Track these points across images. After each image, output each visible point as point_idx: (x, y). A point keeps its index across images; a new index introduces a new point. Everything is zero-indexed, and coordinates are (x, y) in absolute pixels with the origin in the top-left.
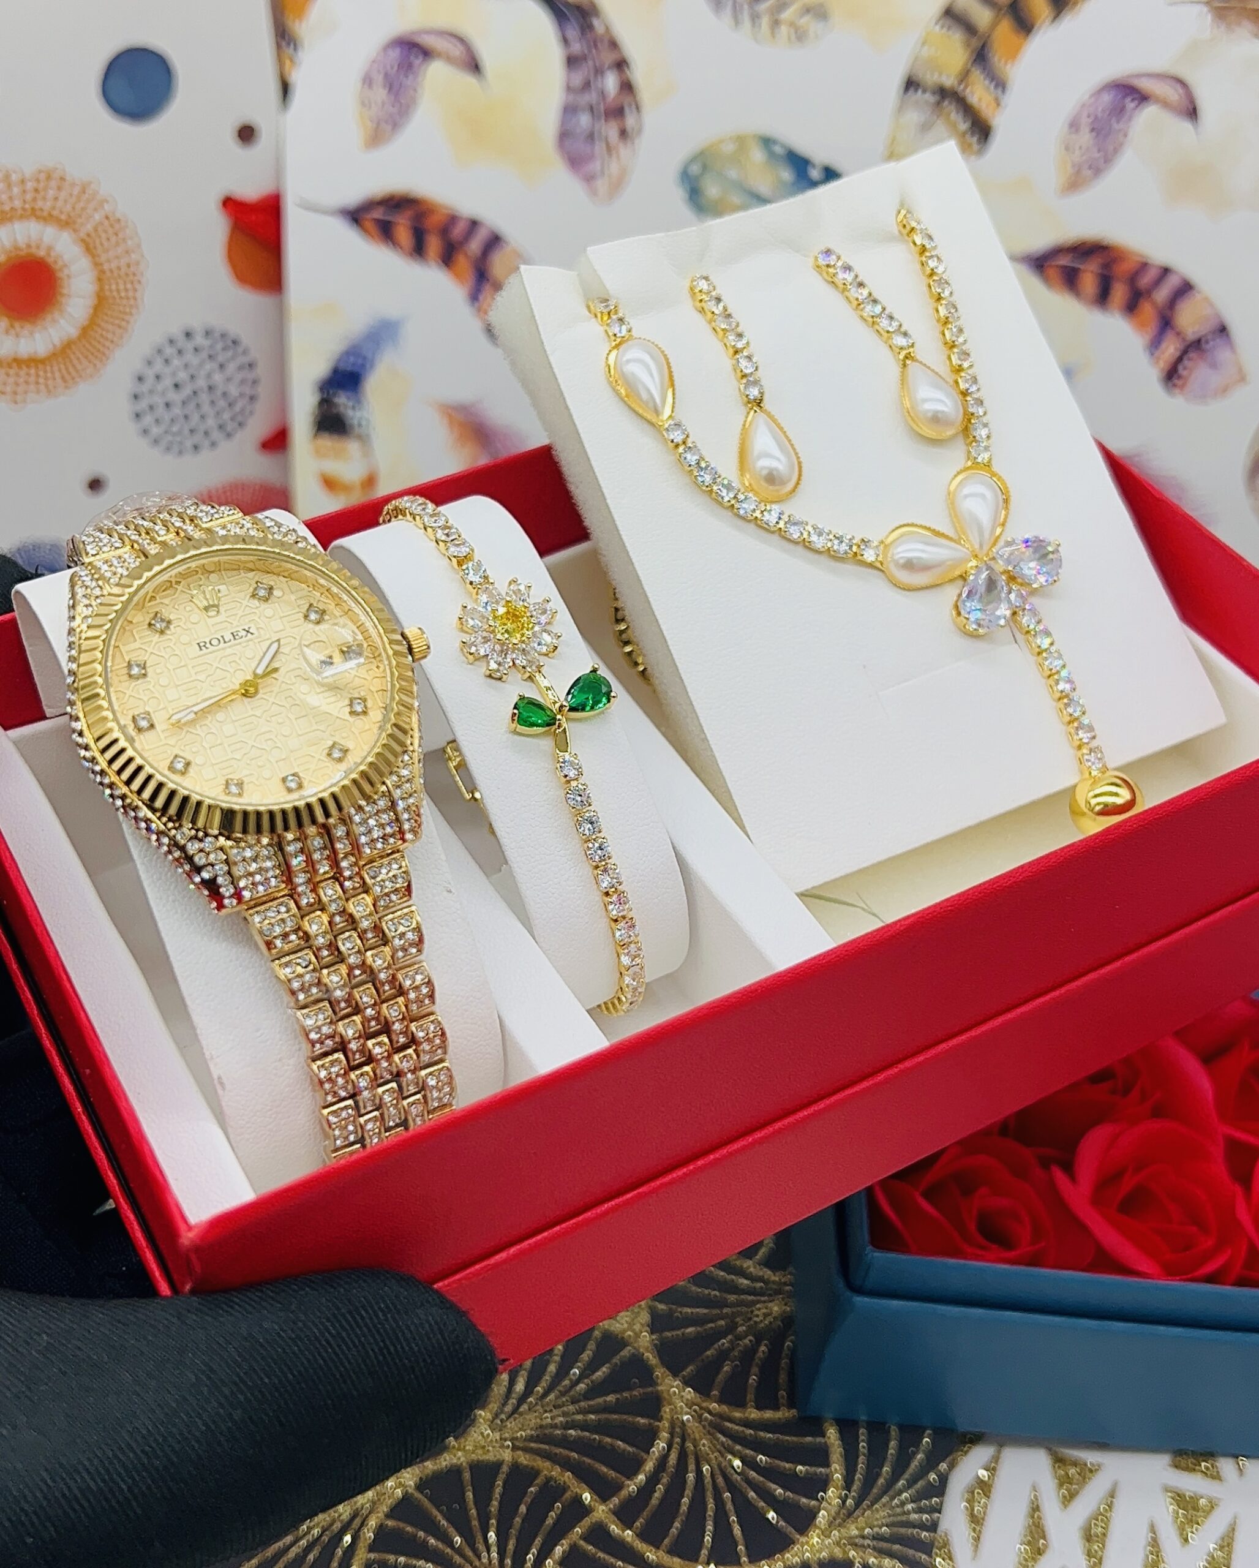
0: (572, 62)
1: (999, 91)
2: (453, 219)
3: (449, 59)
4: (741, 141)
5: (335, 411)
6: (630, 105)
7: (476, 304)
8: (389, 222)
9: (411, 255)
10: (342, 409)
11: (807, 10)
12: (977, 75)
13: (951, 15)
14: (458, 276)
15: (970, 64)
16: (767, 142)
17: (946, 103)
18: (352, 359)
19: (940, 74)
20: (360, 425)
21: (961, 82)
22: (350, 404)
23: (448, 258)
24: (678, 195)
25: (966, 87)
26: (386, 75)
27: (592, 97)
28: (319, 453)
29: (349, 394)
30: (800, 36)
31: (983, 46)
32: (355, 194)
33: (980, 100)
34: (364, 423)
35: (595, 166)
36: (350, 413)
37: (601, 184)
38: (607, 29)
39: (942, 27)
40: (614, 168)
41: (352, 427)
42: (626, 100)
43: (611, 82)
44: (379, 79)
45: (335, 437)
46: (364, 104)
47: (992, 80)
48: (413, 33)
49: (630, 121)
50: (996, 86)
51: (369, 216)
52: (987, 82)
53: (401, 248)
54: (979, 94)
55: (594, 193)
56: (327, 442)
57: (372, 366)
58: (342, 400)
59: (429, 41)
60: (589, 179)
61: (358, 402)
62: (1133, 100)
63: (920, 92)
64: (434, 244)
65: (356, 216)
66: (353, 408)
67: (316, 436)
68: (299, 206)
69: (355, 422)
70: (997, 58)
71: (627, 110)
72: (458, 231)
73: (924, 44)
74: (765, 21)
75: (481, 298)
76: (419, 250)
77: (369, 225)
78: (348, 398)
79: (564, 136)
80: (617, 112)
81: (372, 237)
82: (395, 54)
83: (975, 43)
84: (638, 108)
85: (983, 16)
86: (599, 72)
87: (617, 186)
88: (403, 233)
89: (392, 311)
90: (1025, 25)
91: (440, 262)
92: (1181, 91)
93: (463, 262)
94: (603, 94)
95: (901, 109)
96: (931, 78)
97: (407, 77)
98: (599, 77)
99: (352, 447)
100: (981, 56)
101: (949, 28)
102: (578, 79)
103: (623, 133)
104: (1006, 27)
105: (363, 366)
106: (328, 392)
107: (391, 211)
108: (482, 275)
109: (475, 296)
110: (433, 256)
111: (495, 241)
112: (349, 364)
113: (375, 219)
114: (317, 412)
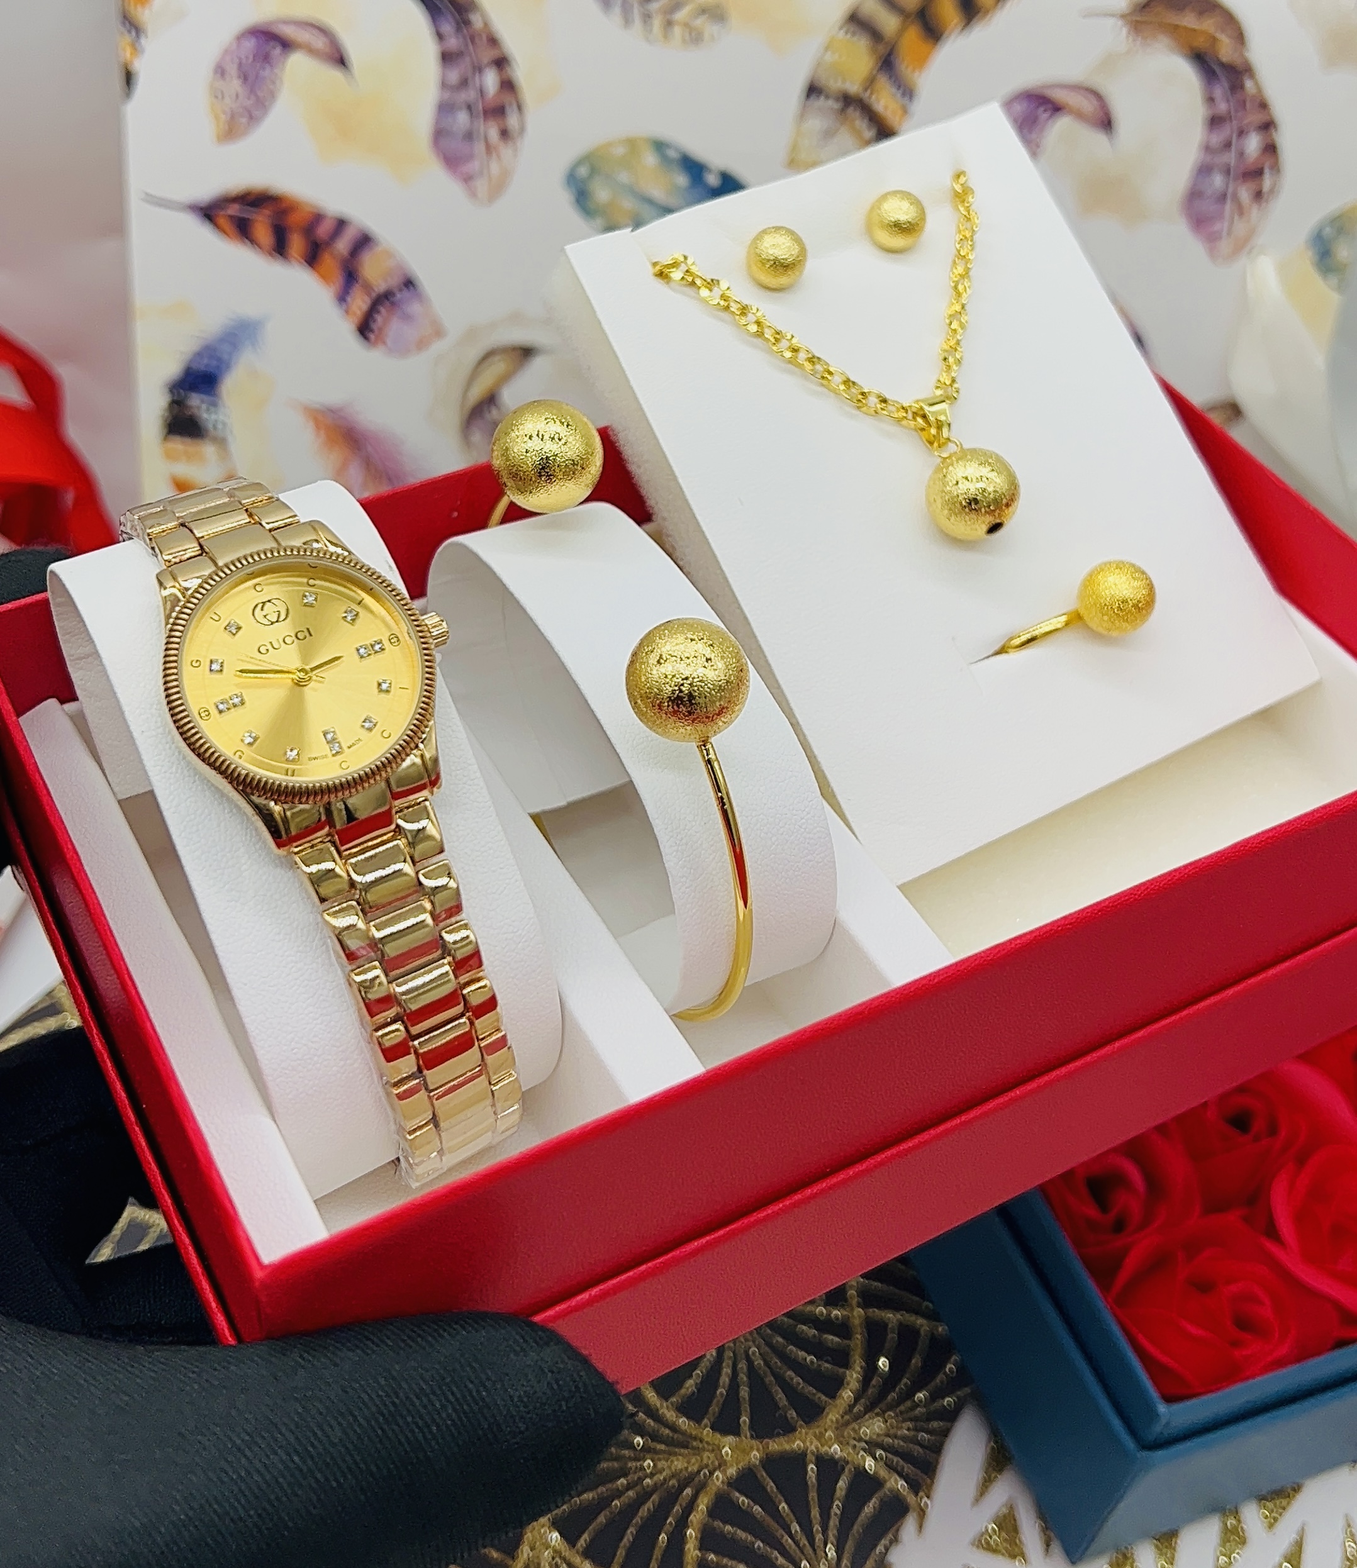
0: (447, 58)
1: (906, 100)
2: (318, 218)
3: (311, 51)
4: (632, 144)
5: (187, 413)
6: (511, 104)
7: (344, 307)
8: (246, 219)
9: (271, 254)
10: (195, 411)
11: (703, 11)
12: (883, 81)
13: (856, 21)
14: (325, 278)
15: (875, 72)
16: (660, 146)
17: (850, 110)
18: (206, 361)
19: (844, 81)
20: (215, 427)
21: (866, 90)
22: (204, 406)
23: (312, 258)
24: (564, 199)
25: (872, 94)
26: (240, 65)
27: (470, 95)
28: (170, 456)
29: (205, 397)
30: (695, 38)
31: (890, 54)
32: (207, 190)
33: (886, 108)
34: (220, 426)
35: (474, 166)
36: (205, 416)
37: (481, 185)
38: (486, 24)
39: (846, 33)
40: (495, 168)
41: (207, 431)
42: (507, 99)
43: (490, 80)
44: (232, 69)
45: (188, 440)
46: (217, 95)
47: (899, 87)
48: (271, 23)
49: (512, 120)
50: (904, 95)
51: (222, 213)
52: (894, 90)
53: (260, 248)
54: (884, 101)
55: (473, 194)
56: (179, 444)
57: (229, 368)
58: (196, 401)
59: (289, 32)
60: (467, 179)
61: (214, 404)
62: (1045, 111)
63: (822, 98)
64: (296, 243)
65: (209, 212)
66: (208, 410)
67: (165, 439)
68: (147, 201)
69: (210, 427)
70: (904, 66)
71: (508, 110)
72: (323, 231)
73: (827, 49)
74: (657, 22)
75: (349, 299)
76: (280, 249)
77: (223, 222)
78: (202, 401)
79: (440, 134)
80: (497, 112)
81: (226, 234)
82: (250, 44)
83: (882, 49)
84: (520, 108)
85: (889, 22)
86: (479, 69)
87: (498, 189)
88: (263, 231)
89: (249, 310)
90: (933, 33)
91: (303, 261)
92: (1095, 102)
93: (328, 261)
94: (482, 92)
95: (802, 116)
96: (835, 85)
97: (264, 69)
98: (477, 74)
99: (208, 450)
100: (887, 63)
101: (854, 34)
102: (454, 76)
103: (505, 134)
104: (913, 36)
105: (218, 367)
106: (179, 393)
107: (249, 208)
108: (350, 276)
109: (342, 298)
110: (296, 256)
111: (364, 241)
112: (202, 365)
113: (231, 217)
114: (167, 414)
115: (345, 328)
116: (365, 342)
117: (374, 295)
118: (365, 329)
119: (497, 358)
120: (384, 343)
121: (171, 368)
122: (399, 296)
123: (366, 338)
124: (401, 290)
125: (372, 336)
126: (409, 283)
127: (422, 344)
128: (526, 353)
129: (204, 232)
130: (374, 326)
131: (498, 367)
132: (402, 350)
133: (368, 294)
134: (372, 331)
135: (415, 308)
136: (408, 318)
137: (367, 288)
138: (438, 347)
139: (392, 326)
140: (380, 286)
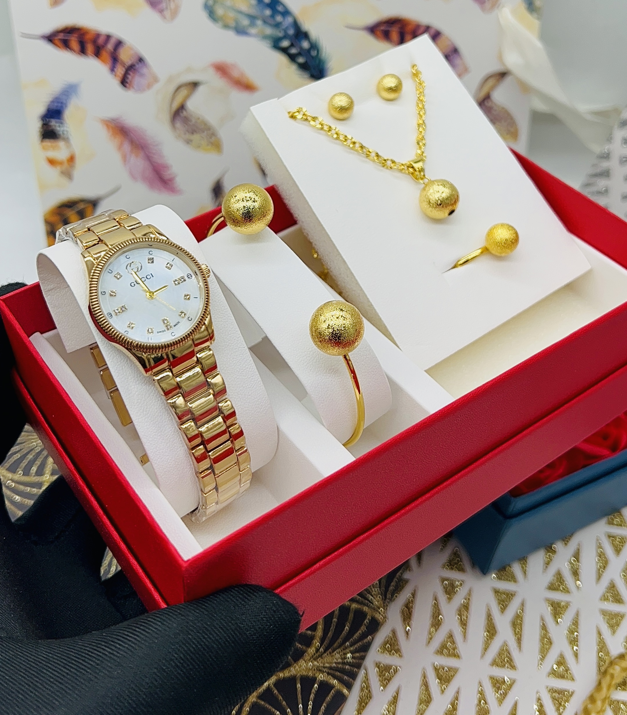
2: (98, 35)
5: (51, 129)
7: (114, 73)
8: (67, 40)
9: (79, 54)
10: (54, 127)
14: (104, 61)
18: (56, 104)
20: (63, 134)
22: (58, 125)
23: (97, 53)
24: (203, 15)
28: (44, 148)
29: (57, 120)
32: (49, 28)
34: (65, 133)
35: (164, 5)
36: (58, 129)
37: (167, 13)
40: (172, 5)
41: (59, 135)
45: (52, 140)
51: (56, 38)
53: (74, 51)
55: (164, 17)
56: (48, 143)
57: (66, 106)
58: (53, 123)
60: (161, 11)
61: (62, 123)
64: (90, 48)
65: (50, 38)
66: (59, 126)
67: (42, 141)
68: (22, 36)
69: (61, 133)
72: (101, 41)
75: (115, 70)
76: (83, 51)
77: (57, 42)
78: (56, 122)
81: (59, 47)
87: (175, 14)
88: (74, 44)
89: (72, 79)
91: (94, 56)
93: (105, 54)
99: (61, 144)
105: (62, 107)
106: (46, 120)
107: (68, 34)
108: (115, 59)
109: (112, 69)
110: (90, 53)
111: (119, 44)
112: (55, 106)
113: (60, 39)
114: (41, 130)
115: (114, 82)
116: (124, 88)
117: (126, 67)
118: (124, 82)
119: (182, 89)
120: (133, 87)
121: (41, 109)
122: (137, 66)
123: (125, 86)
124: (138, 63)
125: (127, 85)
126: (141, 60)
127: (149, 86)
128: (195, 85)
129: (49, 48)
130: (128, 81)
131: (184, 92)
132: (141, 90)
133: (124, 66)
134: (127, 83)
135: (144, 71)
136: (142, 75)
137: (123, 64)
138: (156, 87)
139: (135, 79)
140: (128, 62)
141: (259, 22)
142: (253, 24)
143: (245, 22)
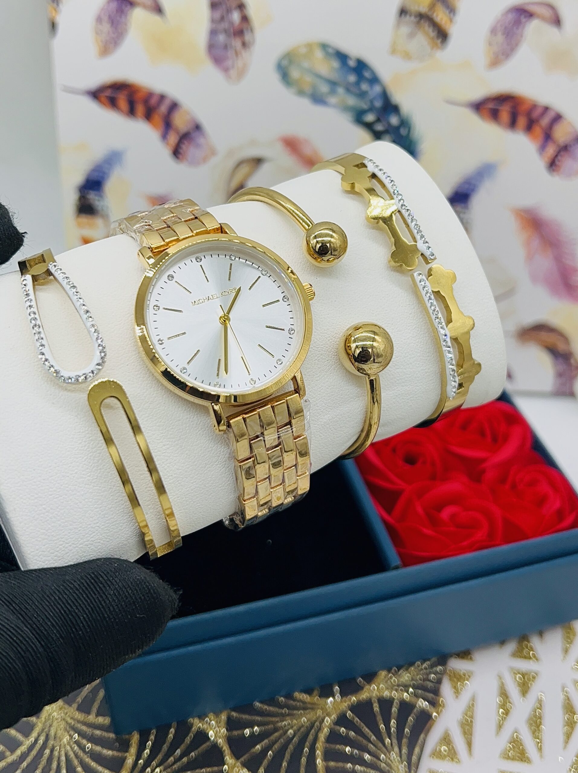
0: (214, 6)
1: (452, 15)
2: (150, 95)
3: (145, 7)
4: (310, 46)
5: (88, 202)
6: (247, 29)
7: (165, 141)
8: (115, 97)
9: (128, 115)
10: (91, 201)
12: (439, 6)
14: (155, 126)
15: (435, 1)
16: (324, 46)
17: (422, 21)
18: (96, 174)
19: (419, 6)
20: (103, 210)
21: (430, 10)
22: (97, 198)
23: (149, 116)
24: (275, 78)
25: (434, 12)
26: (110, 17)
27: (225, 25)
28: (80, 225)
29: (96, 192)
32: (95, 82)
33: (442, 19)
34: (105, 208)
35: (229, 63)
36: (97, 203)
37: (233, 73)
40: (240, 63)
41: (98, 211)
42: (245, 26)
43: (236, 16)
44: (105, 18)
45: (89, 216)
46: (98, 33)
47: (448, 8)
49: (247, 37)
50: (450, 12)
51: (102, 94)
52: (445, 10)
53: (122, 111)
54: (440, 16)
55: (229, 77)
56: (85, 219)
57: (108, 177)
58: (92, 196)
60: (226, 70)
61: (101, 196)
62: (525, 17)
63: (408, 17)
64: (140, 109)
65: (96, 94)
66: (99, 200)
67: (77, 216)
68: (64, 90)
69: (99, 208)
71: (245, 31)
72: (153, 101)
75: (168, 137)
76: (132, 112)
77: (103, 99)
78: (96, 195)
79: (211, 47)
80: (239, 33)
81: (105, 105)
82: (114, 5)
84: (252, 30)
86: (229, 11)
87: (241, 74)
88: (123, 103)
89: (117, 145)
91: (145, 118)
92: (551, 11)
93: (157, 118)
94: (231, 23)
95: (398, 26)
96: (414, 8)
97: (121, 17)
98: (229, 14)
99: (99, 222)
102: (218, 15)
103: (244, 44)
105: (103, 178)
106: (84, 192)
107: (115, 91)
108: (167, 125)
109: (164, 136)
110: (140, 116)
111: (174, 106)
112: (95, 176)
113: (107, 97)
114: (78, 203)
115: (165, 152)
116: (176, 160)
117: (180, 134)
118: (177, 153)
119: (244, 165)
120: (187, 160)
121: (80, 179)
122: (193, 134)
123: (177, 157)
124: (194, 131)
125: (180, 157)
126: (198, 127)
127: (205, 160)
128: (258, 161)
129: (94, 106)
130: (181, 151)
131: (244, 170)
132: (195, 163)
133: (177, 134)
134: (180, 153)
135: (201, 140)
136: (198, 146)
137: (177, 132)
138: (214, 161)
139: (190, 150)
140: (183, 130)
141: (341, 90)
142: (333, 92)
143: (324, 88)
